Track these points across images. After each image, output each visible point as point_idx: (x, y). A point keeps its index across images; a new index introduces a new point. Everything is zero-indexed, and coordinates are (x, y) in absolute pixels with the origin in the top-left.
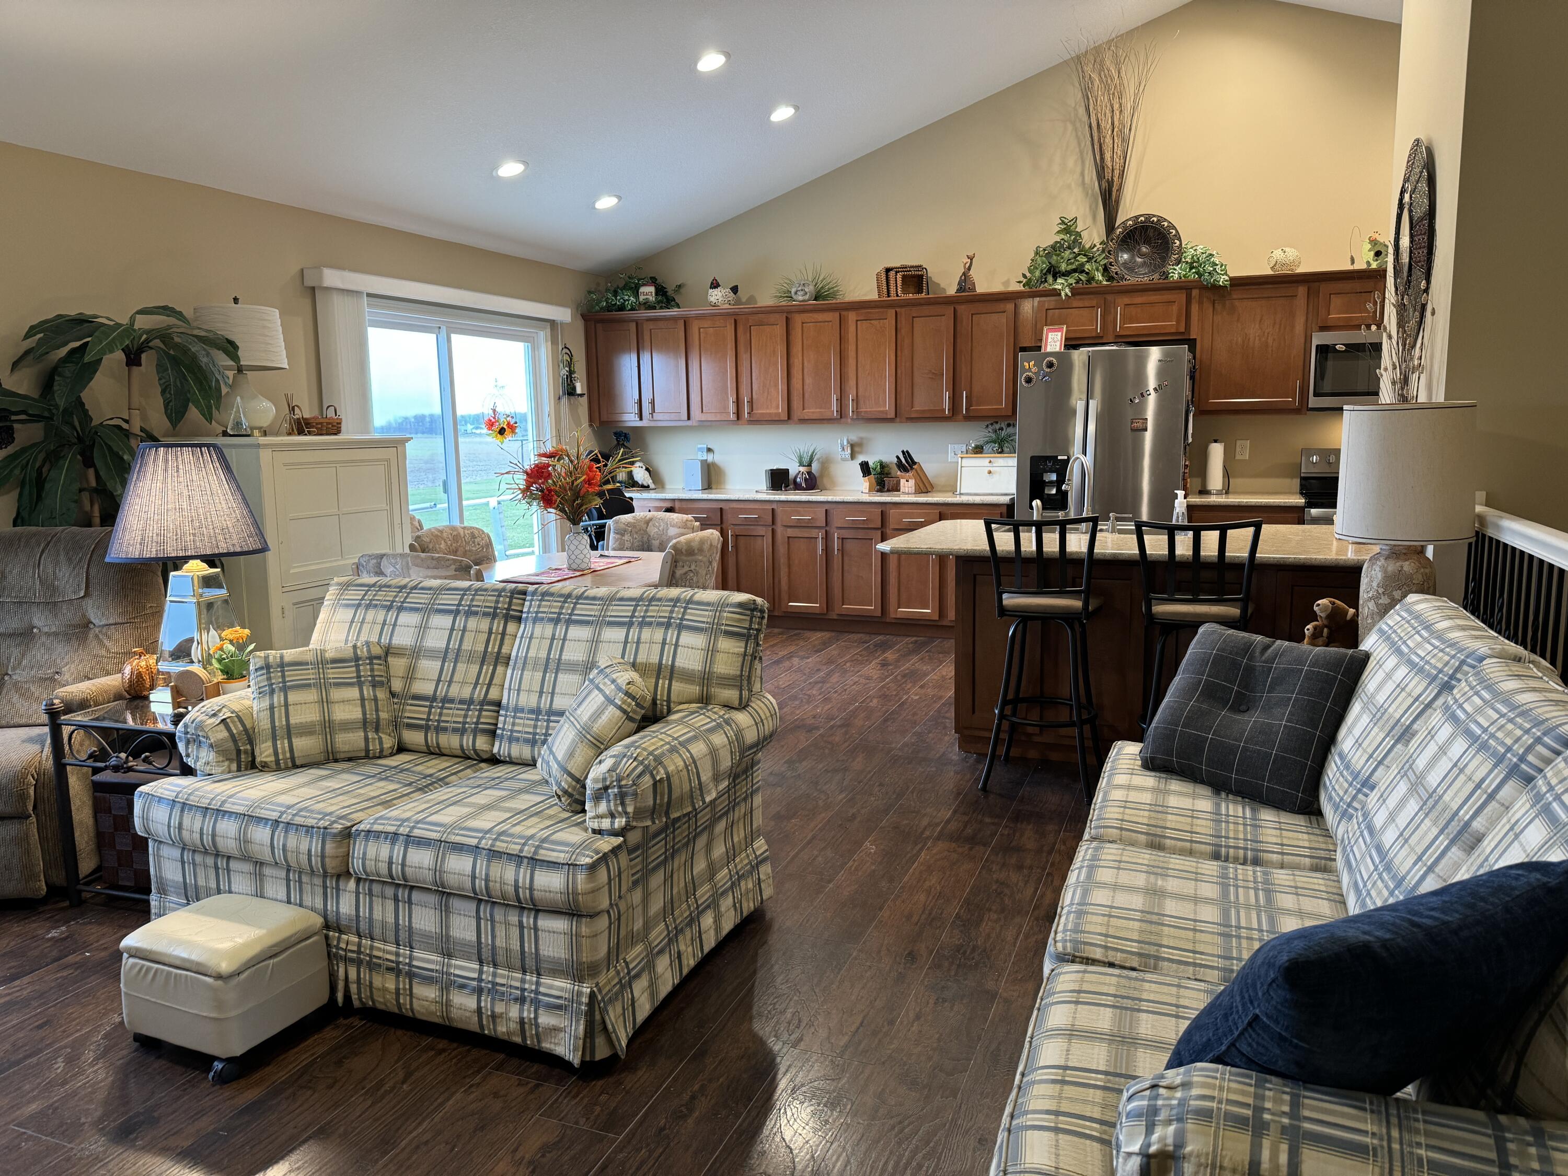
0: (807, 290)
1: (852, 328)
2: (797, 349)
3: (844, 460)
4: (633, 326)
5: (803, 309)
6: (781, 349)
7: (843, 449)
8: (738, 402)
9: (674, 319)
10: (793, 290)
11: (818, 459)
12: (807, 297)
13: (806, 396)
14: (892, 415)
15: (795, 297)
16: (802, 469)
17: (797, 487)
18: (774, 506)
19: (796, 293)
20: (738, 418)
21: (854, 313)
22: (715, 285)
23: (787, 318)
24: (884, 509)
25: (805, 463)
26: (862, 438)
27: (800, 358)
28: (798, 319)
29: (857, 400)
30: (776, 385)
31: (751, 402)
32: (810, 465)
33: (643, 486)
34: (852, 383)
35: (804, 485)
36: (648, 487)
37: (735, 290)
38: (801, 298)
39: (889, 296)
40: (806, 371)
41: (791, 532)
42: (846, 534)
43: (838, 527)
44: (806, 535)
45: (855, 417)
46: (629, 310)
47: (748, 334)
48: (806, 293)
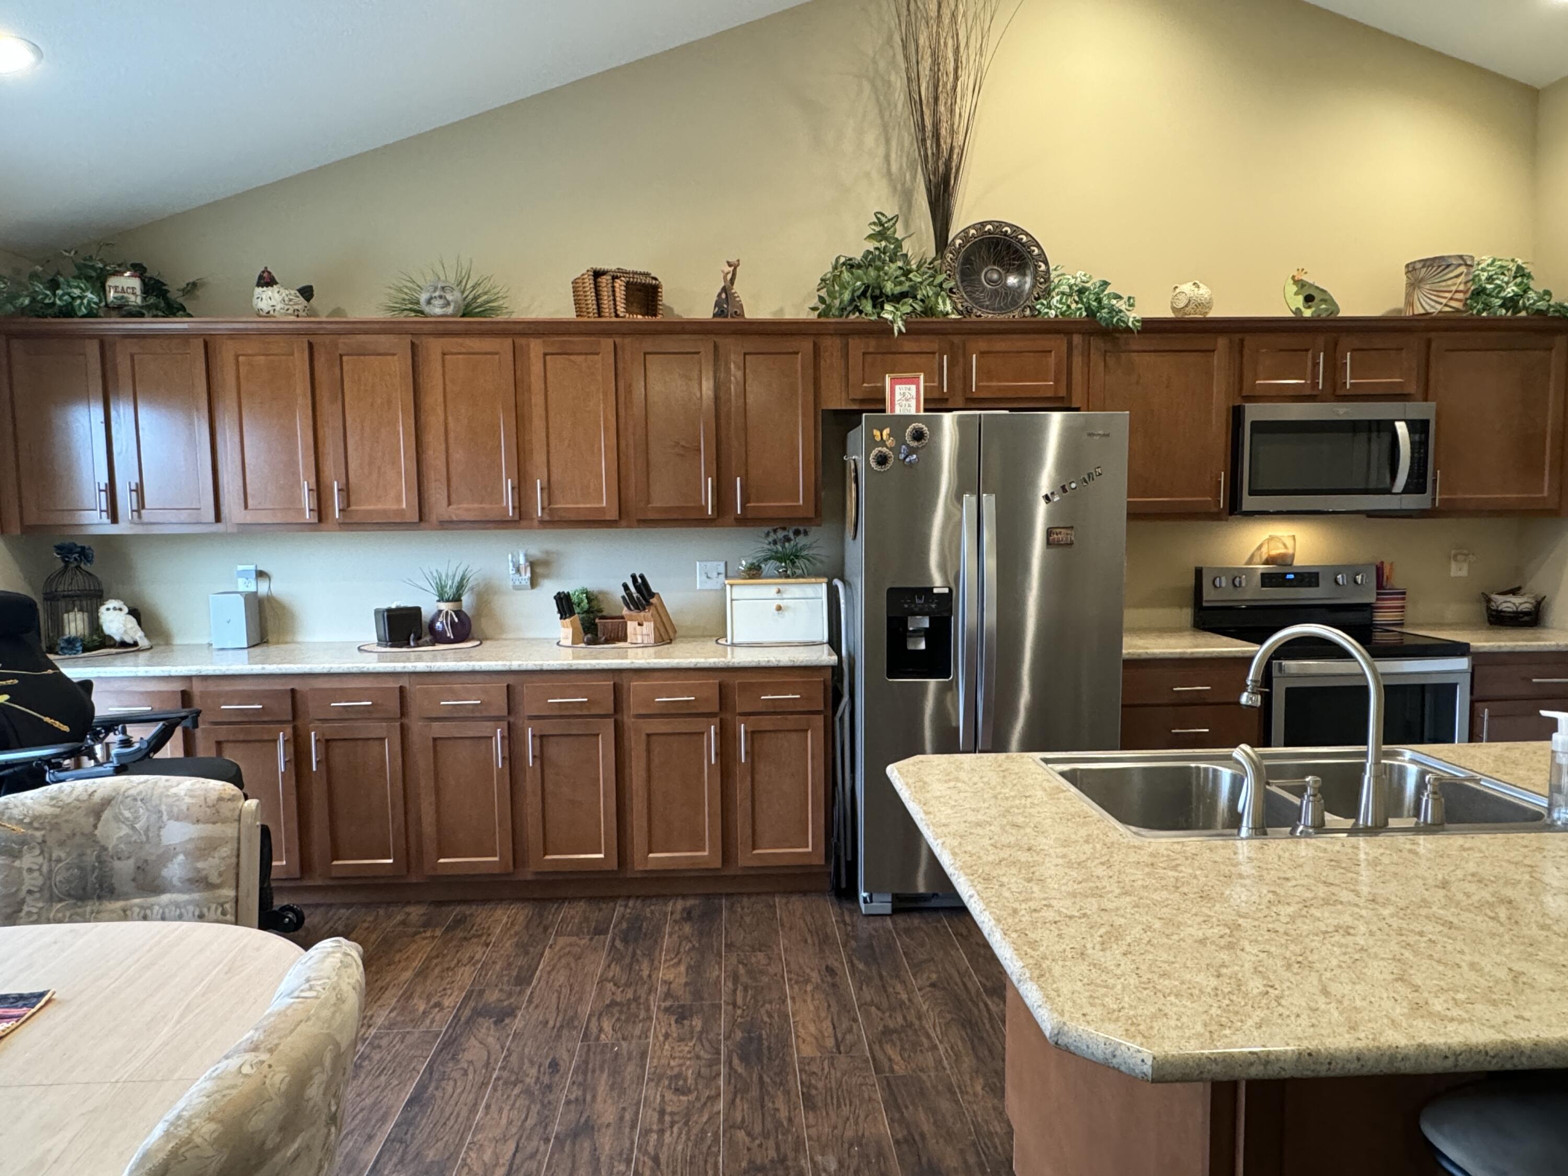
0: (449, 297)
1: (536, 368)
2: (433, 398)
3: (521, 589)
4: (93, 348)
5: (443, 330)
6: (402, 397)
7: (518, 571)
8: (320, 492)
9: (184, 337)
10: (423, 297)
11: (472, 589)
12: (450, 310)
13: (454, 480)
14: (613, 515)
15: (427, 309)
16: (444, 606)
17: (438, 638)
18: (404, 682)
19: (429, 302)
20: (320, 520)
21: (539, 341)
22: (267, 280)
23: (413, 344)
25: (450, 592)
26: (548, 552)
27: (441, 415)
28: (434, 347)
29: (548, 489)
30: (395, 463)
31: (346, 490)
32: (457, 599)
33: (123, 644)
34: (539, 458)
35: (450, 634)
36: (135, 644)
37: (307, 293)
38: (438, 311)
39: (600, 315)
40: (452, 435)
41: (438, 729)
42: (548, 727)
43: (532, 718)
44: (471, 734)
45: (547, 518)
46: (84, 316)
47: (337, 371)
48: (448, 304)
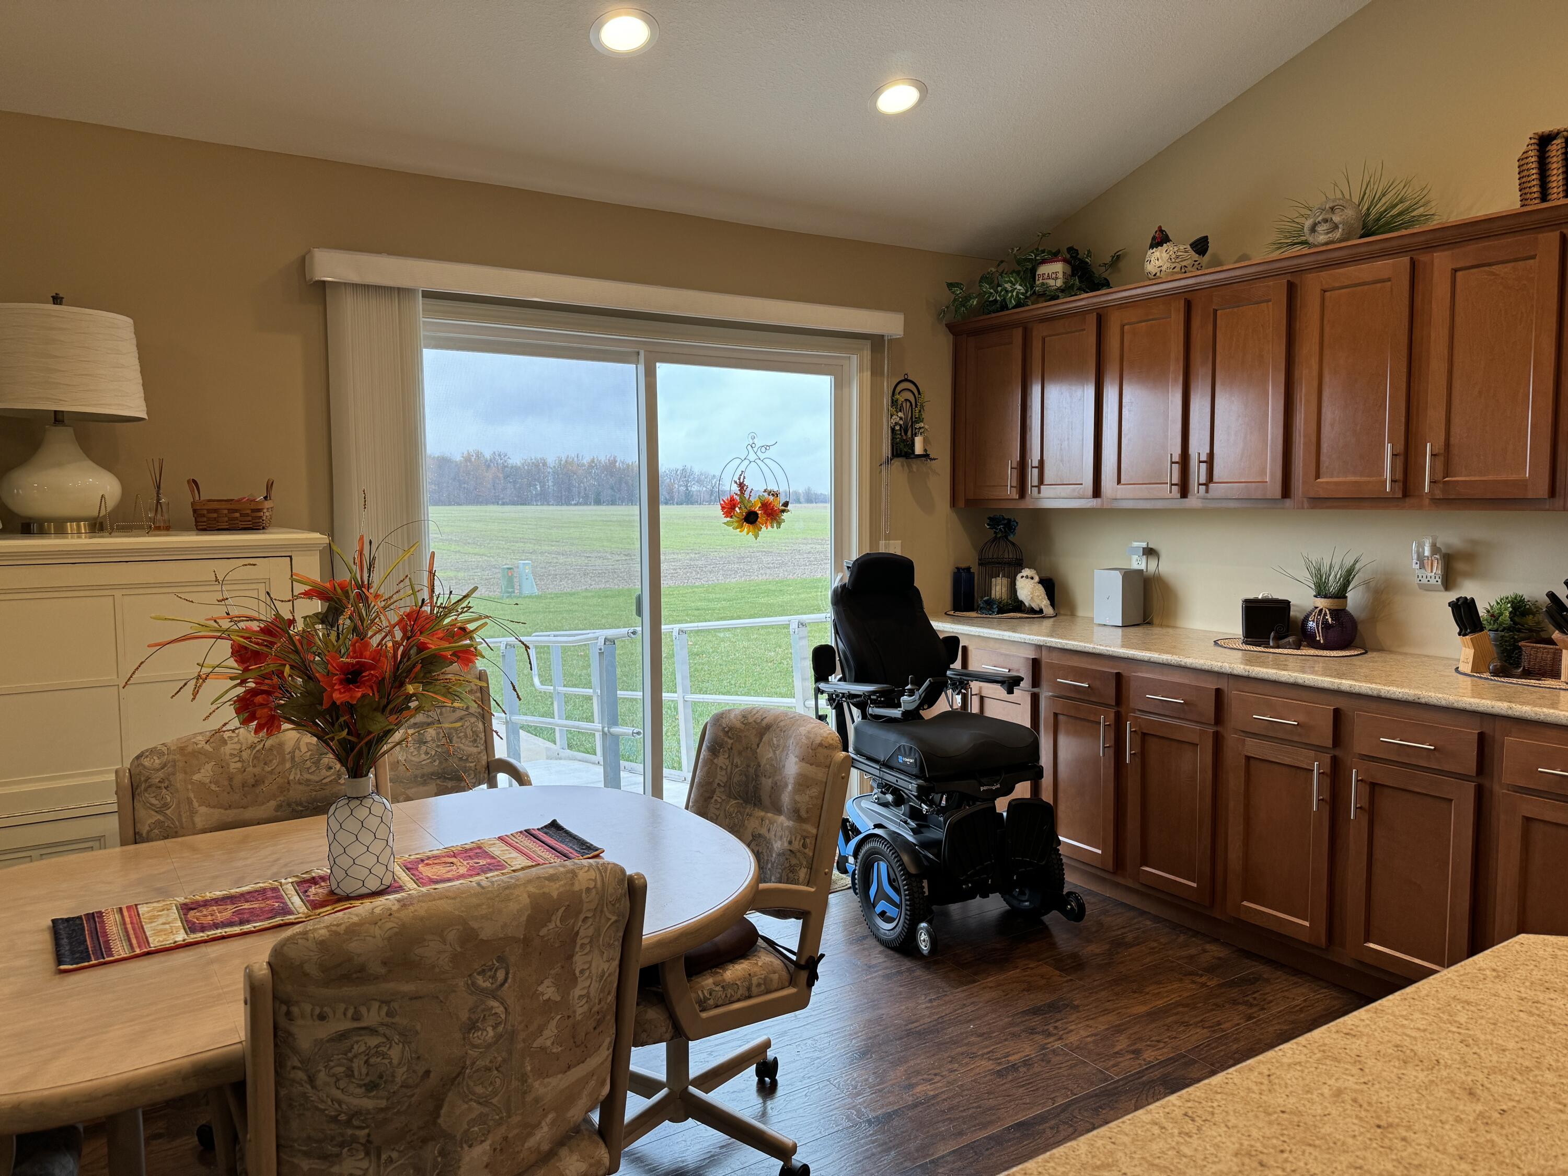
0: (1336, 219)
1: (1440, 288)
2: (1308, 348)
3: (1427, 588)
4: (1018, 334)
5: (1327, 261)
6: (1274, 351)
7: (1422, 566)
8: (1185, 464)
9: (1081, 314)
10: (1308, 223)
11: (1366, 583)
12: (1338, 234)
13: (1326, 447)
14: (1542, 490)
16: (1321, 603)
17: (1304, 638)
18: (1223, 685)
19: (1313, 229)
20: (1183, 495)
21: (1450, 254)
22: (1160, 239)
23: (1291, 284)
24: (1487, 730)
25: (1333, 587)
26: (1474, 542)
27: (1315, 367)
28: (1312, 285)
29: (1446, 456)
30: (1262, 428)
31: (1210, 461)
32: (1341, 594)
33: (1032, 611)
34: (1435, 414)
35: (1319, 638)
36: (1041, 611)
37: (1201, 246)
38: (1322, 238)
39: (1544, 197)
40: (1325, 393)
41: (1253, 747)
42: (1381, 774)
43: (1364, 757)
44: (1287, 761)
45: (1438, 494)
46: (1014, 307)
47: (1210, 327)
48: (1336, 227)
